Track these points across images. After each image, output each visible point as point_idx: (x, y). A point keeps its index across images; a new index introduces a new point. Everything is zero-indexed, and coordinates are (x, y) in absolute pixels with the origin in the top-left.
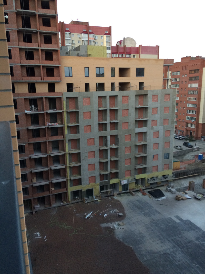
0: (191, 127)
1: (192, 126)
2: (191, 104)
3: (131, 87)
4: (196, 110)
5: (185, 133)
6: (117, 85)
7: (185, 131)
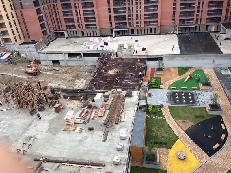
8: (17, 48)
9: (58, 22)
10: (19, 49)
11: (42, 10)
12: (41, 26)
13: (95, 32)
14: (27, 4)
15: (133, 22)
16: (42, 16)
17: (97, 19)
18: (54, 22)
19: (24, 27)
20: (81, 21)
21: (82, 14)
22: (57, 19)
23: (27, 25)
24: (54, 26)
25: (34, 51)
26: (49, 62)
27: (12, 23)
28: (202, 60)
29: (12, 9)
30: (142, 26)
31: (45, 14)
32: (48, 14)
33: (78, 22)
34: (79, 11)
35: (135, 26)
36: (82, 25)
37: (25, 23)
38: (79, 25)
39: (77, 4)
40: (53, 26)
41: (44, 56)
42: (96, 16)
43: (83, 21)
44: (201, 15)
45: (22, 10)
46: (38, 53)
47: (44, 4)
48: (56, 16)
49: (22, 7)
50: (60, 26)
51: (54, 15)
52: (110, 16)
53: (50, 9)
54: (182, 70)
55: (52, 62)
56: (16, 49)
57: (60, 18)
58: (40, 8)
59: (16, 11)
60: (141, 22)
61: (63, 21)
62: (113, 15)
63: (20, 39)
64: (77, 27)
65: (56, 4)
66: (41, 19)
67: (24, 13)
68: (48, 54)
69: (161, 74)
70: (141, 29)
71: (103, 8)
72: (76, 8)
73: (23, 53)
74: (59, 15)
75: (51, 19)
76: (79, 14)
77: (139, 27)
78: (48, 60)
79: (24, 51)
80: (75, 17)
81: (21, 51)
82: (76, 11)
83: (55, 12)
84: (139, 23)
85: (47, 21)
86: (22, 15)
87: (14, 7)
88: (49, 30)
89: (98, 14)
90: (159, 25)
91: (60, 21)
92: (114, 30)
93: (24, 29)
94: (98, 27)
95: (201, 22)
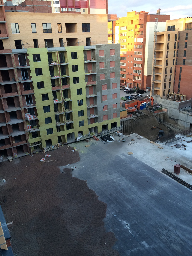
0: (138, 80)
1: (138, 78)
2: (137, 58)
3: (79, 42)
4: (142, 63)
5: (132, 86)
6: (65, 41)
7: (133, 84)
8: (162, 102)
14: (190, 61)
19: (178, 84)
23: (182, 82)
25: (176, 109)
26: (187, 124)
27: (168, 78)
29: (173, 64)
37: (180, 79)
41: (184, 116)
45: (183, 67)
46: (179, 112)
49: (184, 63)
55: (189, 125)
59: (176, 67)
67: (183, 70)
68: (189, 116)
73: (165, 108)
78: (186, 122)
79: (167, 107)
81: (164, 106)
86: (181, 71)
87: (176, 63)
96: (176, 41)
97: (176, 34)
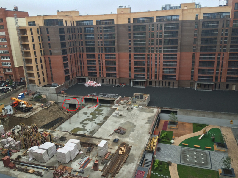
1: (9, 70)
2: (3, 51)
4: (9, 56)
5: (4, 78)
7: (4, 76)
8: (40, 89)
9: (81, 69)
10: (41, 90)
11: (68, 58)
12: (65, 72)
13: (114, 81)
14: (56, 52)
15: (151, 75)
16: (68, 63)
17: (117, 69)
18: (78, 69)
19: (50, 71)
20: (103, 70)
21: (104, 64)
22: (81, 66)
23: (53, 70)
24: (78, 73)
25: (54, 93)
26: (66, 105)
27: (40, 67)
28: (219, 118)
29: (42, 55)
30: (160, 79)
31: (71, 62)
32: (73, 62)
33: (100, 70)
34: (102, 61)
35: (153, 78)
36: (103, 73)
37: (51, 68)
38: (100, 74)
39: (101, 55)
40: (76, 72)
41: (62, 99)
42: (117, 66)
43: (104, 70)
44: (221, 74)
45: (51, 57)
46: (58, 96)
47: (72, 52)
48: (81, 63)
49: (51, 54)
50: (83, 72)
51: (79, 63)
52: (130, 68)
53: (76, 57)
54: (198, 127)
55: (68, 105)
56: (38, 91)
57: (84, 66)
58: (67, 56)
59: (45, 57)
60: (159, 75)
61: (86, 69)
62: (133, 67)
63: (44, 81)
64: (98, 75)
65: (82, 54)
66: (66, 65)
67: (51, 59)
68: (66, 98)
69: (173, 128)
70: (159, 82)
71: (125, 60)
72: (99, 58)
73: (43, 95)
74: (83, 63)
75: (76, 66)
76: (101, 64)
77: (158, 80)
78: (65, 103)
79: (45, 93)
80: (97, 66)
81: (42, 93)
82: (99, 61)
83: (81, 61)
84: (158, 75)
85: (71, 68)
86: (50, 61)
87: (44, 53)
88: (72, 75)
89: (119, 65)
90: (177, 79)
91: (84, 69)
92: (132, 80)
93: (49, 73)
94: (118, 77)
95: (220, 80)
96: (39, 35)
97: (38, 29)
